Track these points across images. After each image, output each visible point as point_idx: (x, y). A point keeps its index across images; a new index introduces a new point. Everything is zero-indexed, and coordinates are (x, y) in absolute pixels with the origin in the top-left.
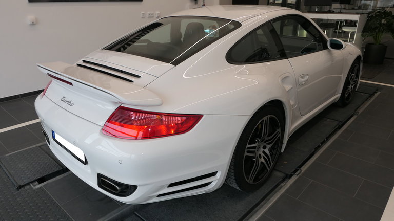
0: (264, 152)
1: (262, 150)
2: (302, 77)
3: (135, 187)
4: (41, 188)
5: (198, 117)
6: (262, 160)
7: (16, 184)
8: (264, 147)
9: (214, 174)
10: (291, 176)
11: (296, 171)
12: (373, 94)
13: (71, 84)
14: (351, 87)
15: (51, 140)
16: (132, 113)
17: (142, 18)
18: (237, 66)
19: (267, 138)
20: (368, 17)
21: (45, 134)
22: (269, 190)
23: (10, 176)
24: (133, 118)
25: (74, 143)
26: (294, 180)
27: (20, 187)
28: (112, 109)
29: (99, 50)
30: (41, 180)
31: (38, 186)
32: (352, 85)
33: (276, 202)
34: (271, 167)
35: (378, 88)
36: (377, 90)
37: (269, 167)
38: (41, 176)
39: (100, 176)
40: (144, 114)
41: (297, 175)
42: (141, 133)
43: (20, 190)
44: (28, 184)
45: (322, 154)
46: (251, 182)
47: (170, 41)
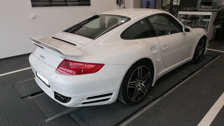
0: (141, 85)
1: (140, 84)
2: (164, 47)
3: (70, 98)
4: (32, 98)
5: (102, 65)
6: (140, 89)
7: (21, 96)
8: (141, 82)
9: (111, 94)
10: (158, 98)
11: (161, 95)
12: (216, 57)
13: (43, 48)
14: (200, 52)
15: (36, 76)
16: (70, 62)
17: (90, 14)
18: (125, 40)
19: (142, 78)
20: (218, 14)
21: (33, 73)
22: (145, 104)
23: (18, 92)
24: (71, 65)
25: (44, 77)
26: (159, 100)
27: (23, 98)
28: (61, 60)
29: (61, 32)
30: (32, 95)
31: (31, 98)
32: (201, 52)
33: (147, 110)
34: (146, 92)
35: (219, 54)
36: (219, 55)
37: (145, 93)
38: (33, 93)
39: (55, 93)
40: (76, 63)
41: (161, 98)
42: (75, 72)
43: (22, 99)
44: (26, 96)
45: (177, 88)
46: (134, 101)
47: (99, 27)
